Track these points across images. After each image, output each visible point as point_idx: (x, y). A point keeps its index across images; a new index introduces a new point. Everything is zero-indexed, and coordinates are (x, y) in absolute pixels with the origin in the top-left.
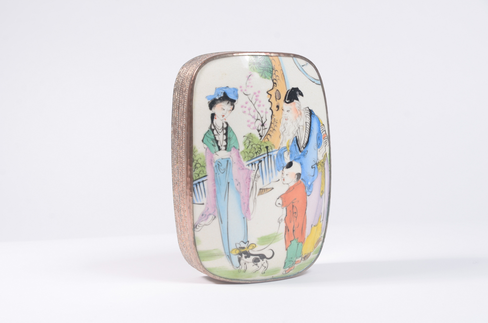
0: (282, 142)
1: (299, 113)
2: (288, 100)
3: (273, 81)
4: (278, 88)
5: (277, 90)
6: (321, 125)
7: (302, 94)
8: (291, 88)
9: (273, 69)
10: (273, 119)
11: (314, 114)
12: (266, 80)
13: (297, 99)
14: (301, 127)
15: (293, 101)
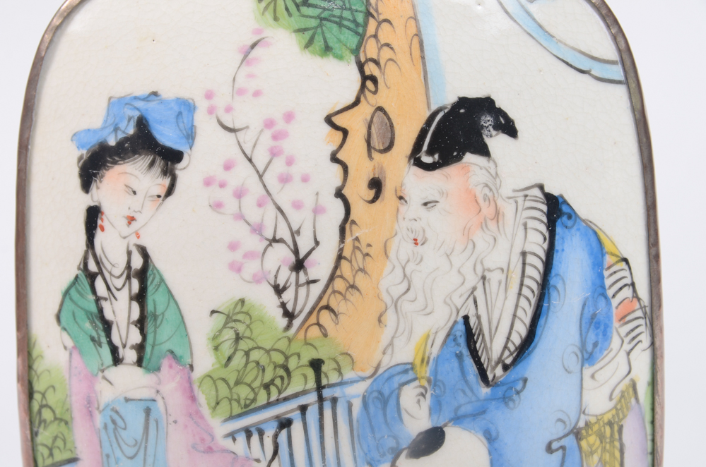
0: (391, 344)
1: (488, 211)
2: (430, 152)
3: (361, 67)
4: (383, 98)
5: (380, 109)
6: (609, 260)
7: (509, 128)
8: (450, 99)
9: (368, 14)
10: (349, 240)
11: (572, 215)
12: (330, 63)
13: (483, 151)
14: (495, 277)
15: (459, 158)
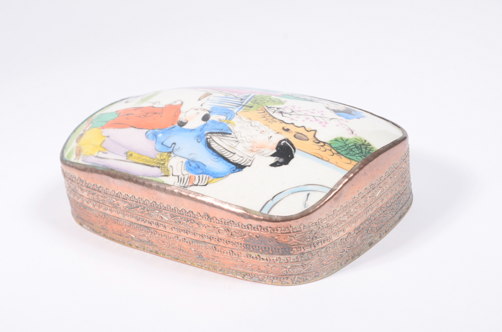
0: (241, 118)
1: (255, 149)
2: (285, 144)
3: (324, 143)
4: (310, 142)
5: (308, 140)
7: (274, 165)
8: (295, 155)
9: (338, 153)
10: (277, 121)
12: (333, 138)
13: (273, 155)
14: (235, 144)
15: (277, 149)
